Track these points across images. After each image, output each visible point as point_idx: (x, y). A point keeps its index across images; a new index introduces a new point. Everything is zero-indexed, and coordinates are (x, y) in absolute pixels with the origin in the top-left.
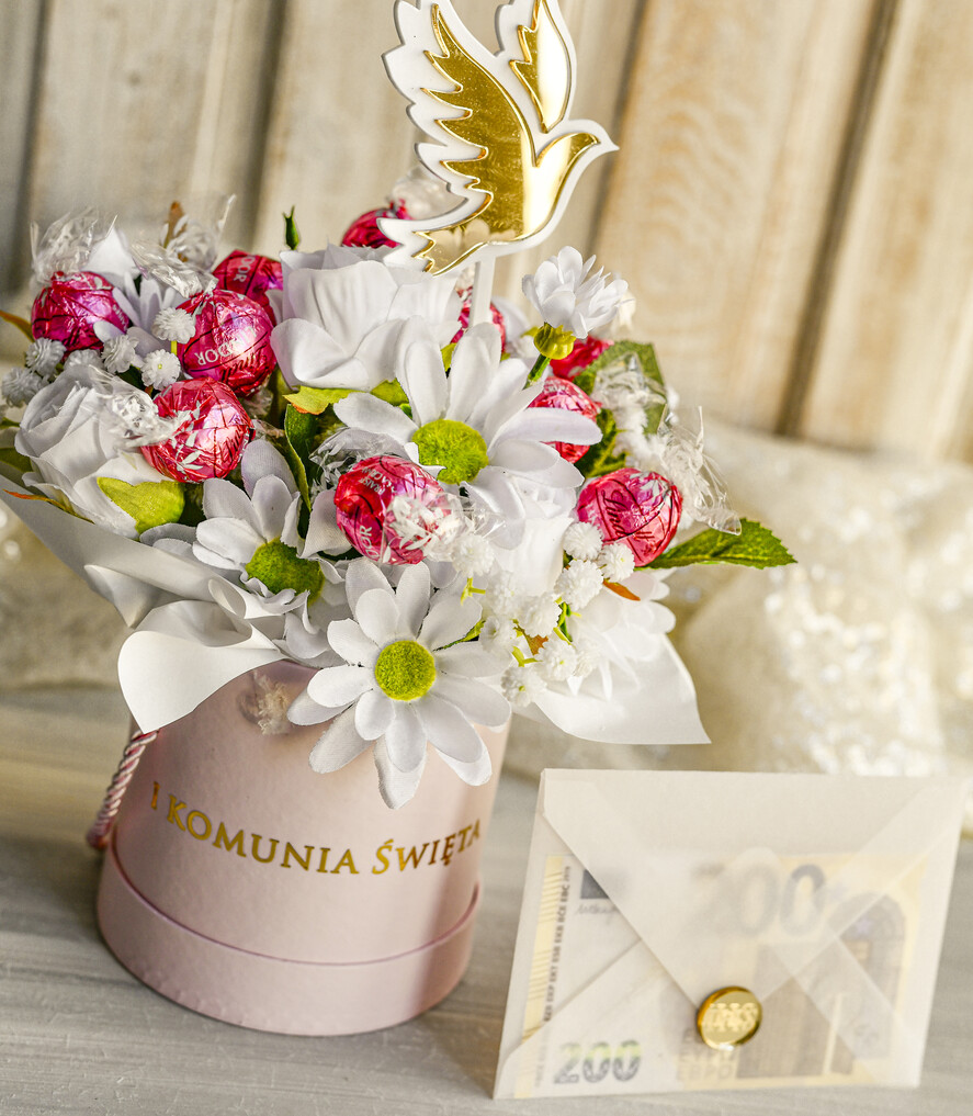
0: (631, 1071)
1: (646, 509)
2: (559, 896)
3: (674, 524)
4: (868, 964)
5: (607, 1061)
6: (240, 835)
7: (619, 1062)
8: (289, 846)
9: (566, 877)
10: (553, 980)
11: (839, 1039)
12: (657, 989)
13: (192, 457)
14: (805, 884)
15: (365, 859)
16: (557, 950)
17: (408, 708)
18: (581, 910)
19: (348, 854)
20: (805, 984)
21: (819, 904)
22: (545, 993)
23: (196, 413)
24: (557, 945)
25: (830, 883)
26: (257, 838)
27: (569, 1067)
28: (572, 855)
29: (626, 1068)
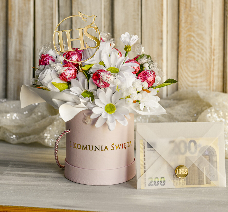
0: (164, 184)
1: (148, 75)
2: (143, 148)
3: (154, 78)
4: (209, 160)
5: (158, 181)
6: (86, 146)
7: (161, 181)
8: (95, 147)
9: (144, 144)
10: (145, 165)
11: (206, 176)
12: (166, 166)
13: (69, 75)
14: (192, 144)
15: (110, 147)
16: (145, 158)
17: (111, 115)
18: (148, 150)
19: (106, 146)
20: (196, 165)
21: (196, 148)
22: (144, 167)
23: (68, 67)
24: (145, 157)
25: (198, 143)
26: (89, 146)
27: (151, 182)
28: (144, 139)
29: (163, 183)
